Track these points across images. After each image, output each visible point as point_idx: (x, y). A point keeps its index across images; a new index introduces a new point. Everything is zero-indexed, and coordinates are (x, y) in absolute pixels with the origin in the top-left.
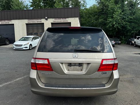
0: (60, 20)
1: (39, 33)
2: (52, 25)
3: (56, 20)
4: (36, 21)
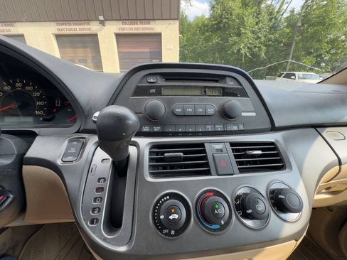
0: (136, 26)
1: (89, 60)
2: (117, 39)
3: (127, 26)
4: (77, 27)
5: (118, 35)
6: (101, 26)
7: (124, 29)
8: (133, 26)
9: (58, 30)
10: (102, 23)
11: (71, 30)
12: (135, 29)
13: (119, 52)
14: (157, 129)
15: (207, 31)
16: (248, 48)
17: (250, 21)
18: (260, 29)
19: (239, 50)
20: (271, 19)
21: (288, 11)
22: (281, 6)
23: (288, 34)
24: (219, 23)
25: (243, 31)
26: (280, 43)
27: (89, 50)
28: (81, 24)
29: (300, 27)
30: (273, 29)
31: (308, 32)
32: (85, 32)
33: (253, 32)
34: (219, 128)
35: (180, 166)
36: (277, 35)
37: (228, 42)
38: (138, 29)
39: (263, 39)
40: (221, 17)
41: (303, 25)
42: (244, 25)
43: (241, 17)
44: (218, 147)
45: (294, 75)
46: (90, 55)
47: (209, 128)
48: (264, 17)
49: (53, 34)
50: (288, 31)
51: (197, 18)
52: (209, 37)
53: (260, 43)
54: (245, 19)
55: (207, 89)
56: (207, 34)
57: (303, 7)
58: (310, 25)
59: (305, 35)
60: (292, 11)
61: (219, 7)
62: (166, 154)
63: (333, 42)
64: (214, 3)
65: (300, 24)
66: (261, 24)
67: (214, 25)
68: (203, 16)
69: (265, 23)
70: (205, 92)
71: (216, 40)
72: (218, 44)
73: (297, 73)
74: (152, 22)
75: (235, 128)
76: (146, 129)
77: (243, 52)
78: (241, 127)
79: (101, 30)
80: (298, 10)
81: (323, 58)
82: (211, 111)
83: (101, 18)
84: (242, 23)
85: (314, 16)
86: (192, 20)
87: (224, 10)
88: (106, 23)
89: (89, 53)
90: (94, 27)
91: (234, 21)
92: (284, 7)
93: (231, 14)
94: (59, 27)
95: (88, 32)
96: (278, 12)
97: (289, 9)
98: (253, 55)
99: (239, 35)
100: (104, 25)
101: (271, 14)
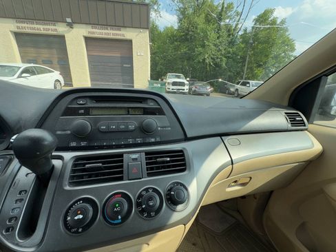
0: (106, 31)
1: (55, 61)
2: (86, 42)
3: (96, 30)
4: (41, 27)
5: (87, 39)
6: (68, 28)
7: (93, 33)
8: (104, 31)
9: (18, 28)
10: (70, 25)
11: (34, 29)
12: (105, 34)
13: (88, 55)
14: (83, 144)
15: (176, 41)
16: (212, 58)
17: (212, 35)
18: (220, 42)
19: (204, 60)
20: (229, 35)
21: (242, 30)
22: (237, 25)
23: (243, 48)
24: (187, 34)
25: (207, 43)
26: (238, 55)
27: (55, 51)
28: (45, 24)
29: (252, 44)
30: (232, 43)
31: (257, 49)
32: (50, 32)
33: (215, 45)
34: (139, 141)
35: (104, 174)
36: (235, 49)
37: (194, 52)
38: (108, 34)
39: (223, 52)
40: (188, 30)
41: (254, 42)
42: (208, 39)
43: (204, 31)
44: (134, 157)
45: (249, 83)
46: (56, 56)
47: (131, 141)
48: (224, 33)
49: (11, 31)
50: (243, 46)
51: (167, 28)
52: (178, 46)
53: (221, 54)
54: (209, 33)
55: (130, 110)
56: (176, 43)
57: (253, 28)
58: (259, 43)
59: (256, 50)
60: (245, 30)
61: (186, 21)
62: (87, 166)
63: (276, 57)
64: (181, 17)
65: (251, 41)
66: (221, 39)
67: (181, 36)
68: (172, 27)
69: (225, 39)
70: (128, 112)
71: (184, 50)
72: (186, 53)
73: (251, 82)
74: (122, 29)
75: (153, 140)
76: (73, 144)
77: (207, 61)
78: (158, 139)
79: (69, 32)
80: (249, 30)
81: (270, 70)
82: (131, 127)
83: (69, 20)
84: (206, 37)
85: (261, 35)
86: (162, 30)
87: (190, 24)
88: (75, 25)
89: (55, 55)
90: (61, 29)
91: (199, 34)
92: (239, 26)
93: (196, 28)
94: (19, 25)
95: (55, 33)
96: (234, 30)
97: (243, 28)
98: (216, 64)
99: (203, 46)
100: (72, 28)
101: (229, 31)
